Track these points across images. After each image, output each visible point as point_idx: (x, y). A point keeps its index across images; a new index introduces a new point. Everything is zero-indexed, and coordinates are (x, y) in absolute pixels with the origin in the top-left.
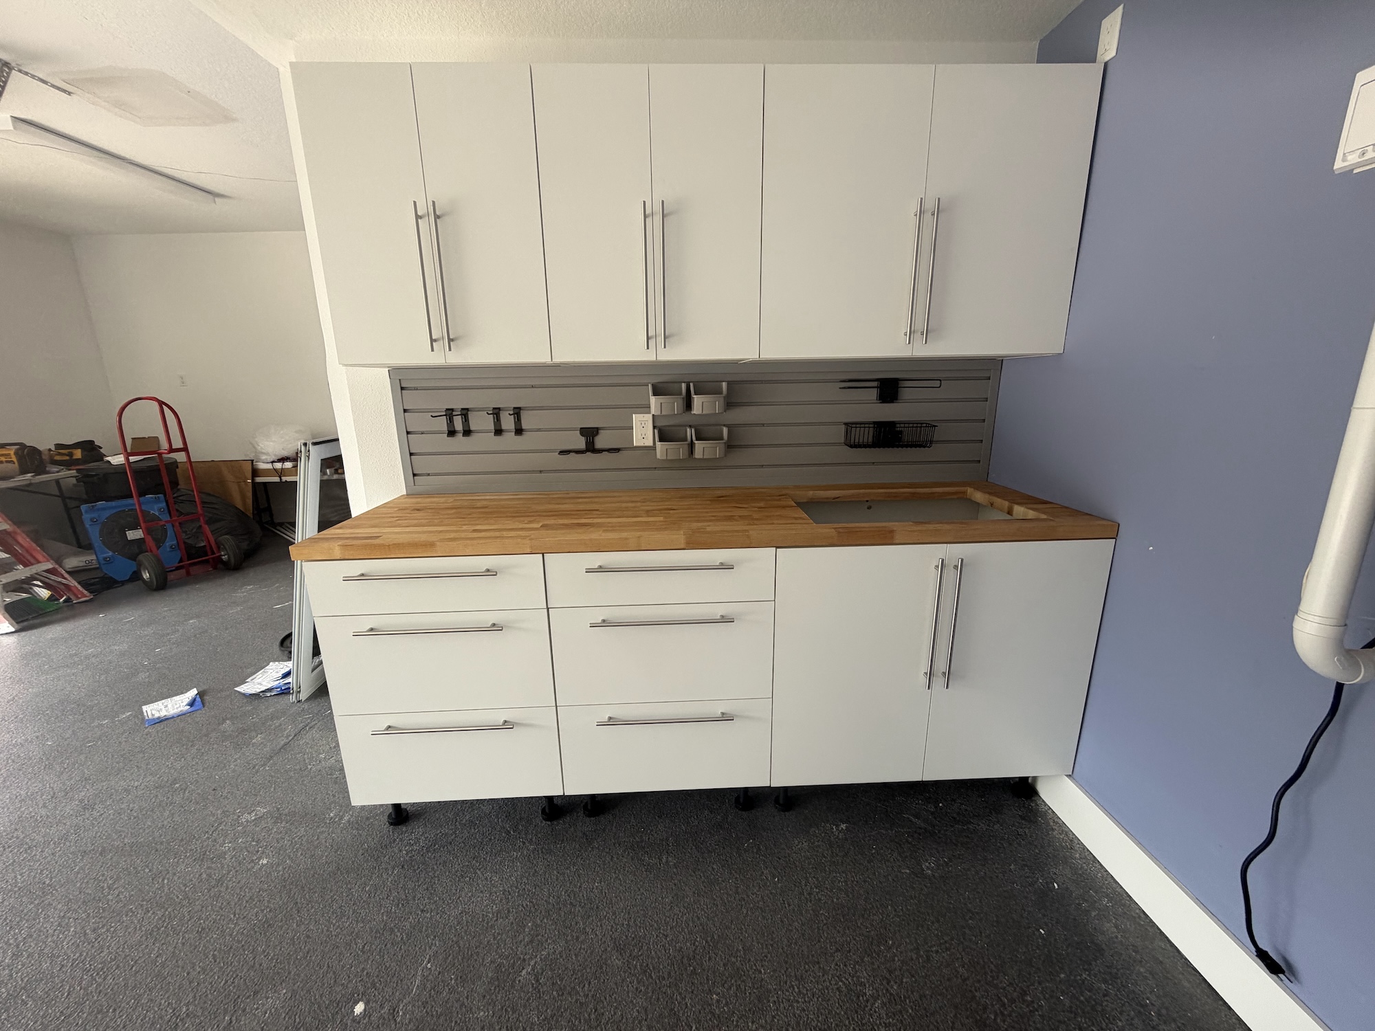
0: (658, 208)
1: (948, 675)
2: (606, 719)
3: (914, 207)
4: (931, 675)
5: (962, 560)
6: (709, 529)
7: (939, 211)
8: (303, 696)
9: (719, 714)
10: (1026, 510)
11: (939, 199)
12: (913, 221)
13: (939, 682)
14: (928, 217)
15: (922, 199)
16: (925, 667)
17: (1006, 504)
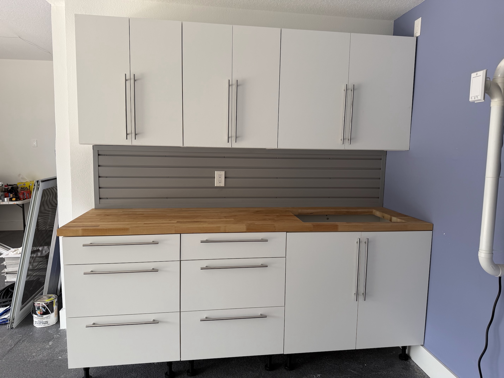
0: (234, 82)
1: (365, 294)
2: (205, 318)
3: (344, 87)
4: (357, 294)
5: (368, 239)
6: (256, 223)
7: (354, 89)
8: (14, 325)
9: (259, 315)
10: (397, 219)
11: (354, 85)
12: (343, 93)
13: (361, 298)
14: (349, 92)
15: (347, 85)
16: (354, 291)
17: (389, 216)
